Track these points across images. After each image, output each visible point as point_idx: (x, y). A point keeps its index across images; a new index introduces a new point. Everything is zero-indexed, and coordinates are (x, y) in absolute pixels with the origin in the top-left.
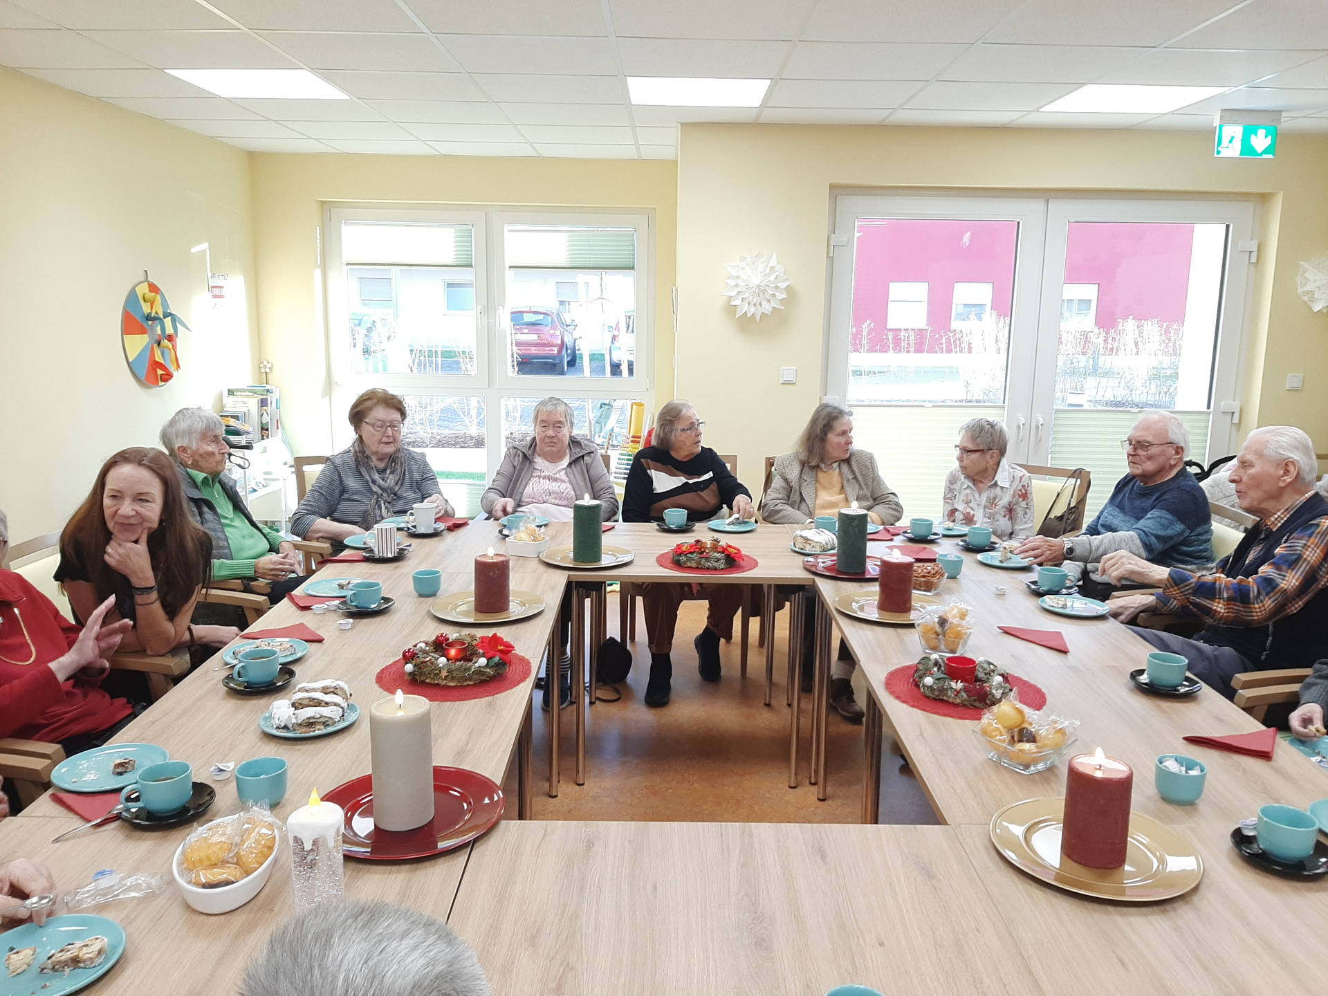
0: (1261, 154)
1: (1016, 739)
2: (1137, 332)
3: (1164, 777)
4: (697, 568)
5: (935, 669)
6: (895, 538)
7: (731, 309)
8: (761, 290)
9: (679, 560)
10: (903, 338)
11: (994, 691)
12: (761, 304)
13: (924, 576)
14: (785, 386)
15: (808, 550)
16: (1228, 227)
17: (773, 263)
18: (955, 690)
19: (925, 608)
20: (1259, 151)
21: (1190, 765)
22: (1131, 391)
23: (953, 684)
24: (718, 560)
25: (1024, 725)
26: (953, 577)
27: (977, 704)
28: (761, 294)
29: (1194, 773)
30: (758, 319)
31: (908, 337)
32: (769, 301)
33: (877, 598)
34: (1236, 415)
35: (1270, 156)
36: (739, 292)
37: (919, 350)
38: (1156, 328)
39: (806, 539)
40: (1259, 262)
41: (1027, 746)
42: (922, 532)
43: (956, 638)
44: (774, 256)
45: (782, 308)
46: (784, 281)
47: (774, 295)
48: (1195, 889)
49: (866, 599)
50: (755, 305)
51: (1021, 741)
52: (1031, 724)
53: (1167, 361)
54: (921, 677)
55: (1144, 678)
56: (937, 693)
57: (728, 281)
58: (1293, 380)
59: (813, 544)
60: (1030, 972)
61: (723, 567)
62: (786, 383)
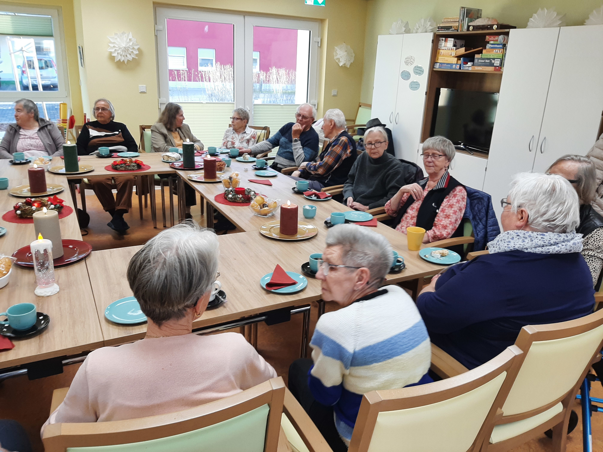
0: (320, 4)
1: (262, 207)
2: (277, 73)
3: (305, 211)
4: (125, 170)
5: (231, 192)
6: (202, 155)
7: (112, 58)
8: (126, 49)
9: (116, 167)
10: (181, 74)
11: (252, 197)
12: (127, 56)
13: (219, 166)
14: (142, 94)
15: (170, 160)
16: (310, 32)
17: (130, 37)
18: (240, 198)
19: (222, 176)
20: (320, 3)
21: (312, 207)
22: (276, 99)
23: (239, 196)
24: (134, 166)
25: (264, 203)
26: (228, 166)
27: (247, 201)
28: (126, 51)
29: (314, 208)
30: (126, 63)
31: (184, 73)
32: (130, 54)
33: (204, 175)
34: (316, 106)
35: (324, 5)
36: (115, 50)
37: (189, 80)
38: (284, 72)
39: (168, 157)
40: (321, 47)
41: (266, 208)
42: (212, 152)
43: (236, 183)
44: (131, 33)
45: (137, 58)
46: (136, 45)
47: (132, 52)
48: (316, 235)
49: (198, 175)
50: (124, 56)
51: (263, 207)
52: (266, 202)
53: (289, 86)
54: (227, 195)
55: (296, 189)
56: (233, 200)
57: (110, 44)
58: (334, 92)
59: (172, 158)
60: (277, 258)
61: (136, 169)
62: (142, 92)
